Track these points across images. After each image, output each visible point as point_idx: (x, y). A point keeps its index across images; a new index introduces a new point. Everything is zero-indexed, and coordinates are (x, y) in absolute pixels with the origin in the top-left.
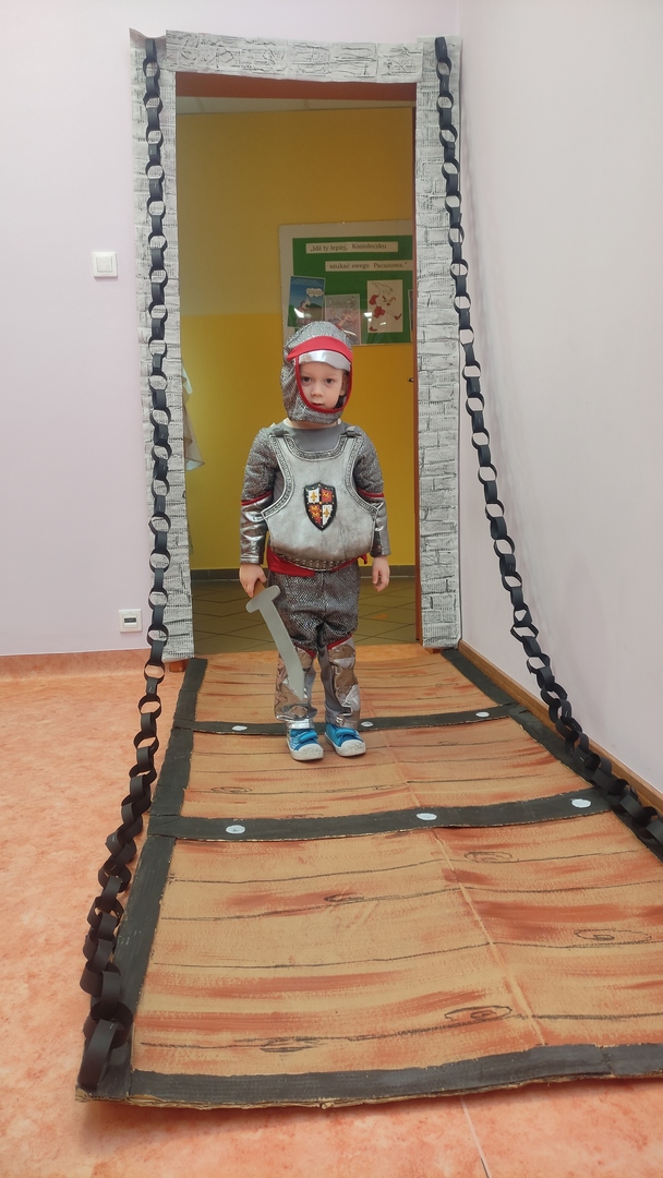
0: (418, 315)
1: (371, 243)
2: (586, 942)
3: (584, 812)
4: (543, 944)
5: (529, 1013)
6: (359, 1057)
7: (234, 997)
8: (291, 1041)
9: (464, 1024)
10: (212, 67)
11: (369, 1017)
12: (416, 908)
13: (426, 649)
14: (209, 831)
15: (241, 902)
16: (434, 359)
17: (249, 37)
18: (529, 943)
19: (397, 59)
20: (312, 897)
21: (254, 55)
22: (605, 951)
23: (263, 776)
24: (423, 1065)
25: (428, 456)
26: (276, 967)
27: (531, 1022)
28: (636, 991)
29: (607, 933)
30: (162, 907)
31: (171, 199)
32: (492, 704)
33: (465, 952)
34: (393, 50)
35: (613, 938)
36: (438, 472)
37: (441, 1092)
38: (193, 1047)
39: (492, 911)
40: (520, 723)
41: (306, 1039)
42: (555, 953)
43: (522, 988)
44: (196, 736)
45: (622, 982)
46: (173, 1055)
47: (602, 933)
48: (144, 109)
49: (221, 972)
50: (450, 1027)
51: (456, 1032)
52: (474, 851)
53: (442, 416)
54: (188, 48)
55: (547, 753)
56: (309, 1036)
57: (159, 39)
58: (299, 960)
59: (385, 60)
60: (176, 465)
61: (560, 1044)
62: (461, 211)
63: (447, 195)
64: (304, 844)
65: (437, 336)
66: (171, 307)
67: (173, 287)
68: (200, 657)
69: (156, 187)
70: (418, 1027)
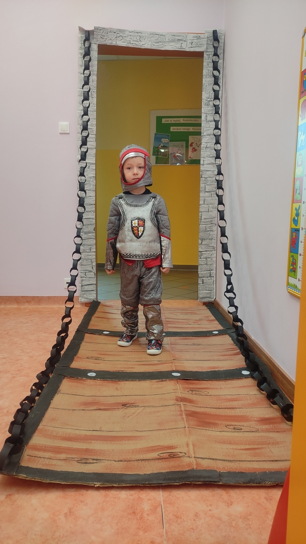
0: (202, 153)
1: (191, 119)
2: (229, 430)
3: (246, 377)
4: (210, 429)
5: (193, 456)
6: (117, 468)
7: (72, 441)
8: (90, 460)
9: (165, 458)
10: (113, 42)
11: (126, 453)
12: (160, 411)
14: (80, 374)
15: (86, 404)
16: (208, 173)
17: (131, 29)
18: (204, 428)
19: (195, 41)
20: (118, 404)
21: (132, 38)
22: (236, 434)
23: (112, 353)
24: (142, 473)
25: (204, 216)
26: (93, 431)
27: (193, 460)
28: (244, 451)
29: (240, 427)
30: (51, 403)
31: (93, 100)
32: (221, 328)
33: (174, 430)
34: (194, 37)
35: (242, 429)
36: (208, 223)
37: (146, 484)
38: (49, 458)
39: (191, 414)
40: (230, 337)
41: (97, 460)
42: (213, 433)
43: (193, 446)
44: (86, 335)
45: (239, 447)
46: (39, 461)
47: (238, 427)
48: (83, 61)
49: (69, 431)
50: (158, 459)
51: (160, 461)
52: (192, 390)
53: (211, 198)
54: (103, 34)
55: (239, 350)
56: (98, 458)
57: (91, 31)
58: (103, 429)
59: (190, 41)
60: (89, 215)
61: (203, 469)
62: (220, 106)
63: (214, 99)
64: (120, 382)
65: (209, 162)
66: (91, 147)
67: (93, 138)
69: (86, 95)
70: (145, 458)
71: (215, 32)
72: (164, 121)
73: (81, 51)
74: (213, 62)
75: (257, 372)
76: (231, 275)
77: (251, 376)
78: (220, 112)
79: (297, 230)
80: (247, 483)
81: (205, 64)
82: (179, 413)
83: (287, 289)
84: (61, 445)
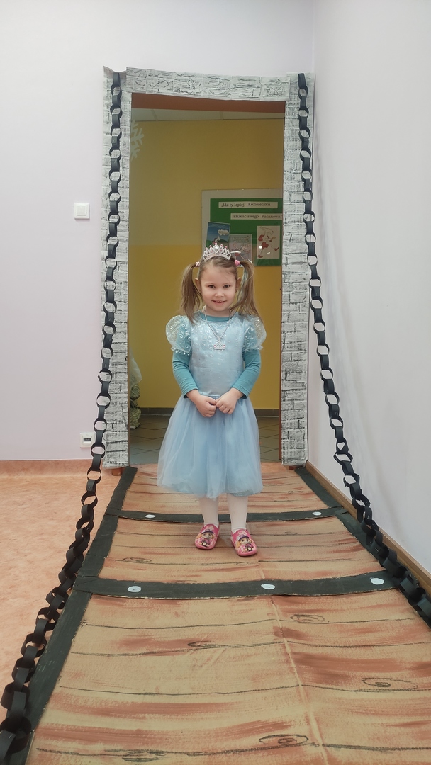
0: (283, 247)
1: (260, 203)
2: (369, 687)
3: (379, 588)
4: (338, 687)
5: (321, 743)
7: (111, 716)
8: (146, 753)
9: (272, 748)
10: (155, 90)
11: (205, 738)
12: (251, 655)
13: (285, 466)
14: (116, 589)
15: (130, 643)
16: (293, 275)
17: (179, 72)
18: (328, 686)
19: (273, 87)
20: (180, 642)
21: (182, 83)
22: (382, 696)
23: (160, 551)
25: (288, 338)
26: (145, 694)
27: (321, 750)
28: (402, 729)
29: (386, 681)
30: (73, 644)
31: (125, 171)
32: (324, 506)
33: (280, 691)
34: (271, 81)
35: (389, 685)
36: (294, 349)
38: (73, 754)
39: (305, 661)
40: (342, 521)
41: (157, 752)
42: (346, 695)
43: (318, 722)
44: (121, 521)
45: (393, 720)
46: (59, 759)
47: (382, 681)
48: (111, 115)
49: (106, 696)
50: (262, 749)
51: (266, 754)
52: (298, 614)
53: (298, 312)
54: (140, 78)
55: (358, 543)
56: (159, 749)
57: (122, 73)
58: (162, 690)
59: (266, 87)
60: (120, 339)
62: (312, 181)
63: (303, 171)
64: (180, 602)
65: (297, 260)
66: (122, 238)
67: (124, 226)
68: (133, 466)
69: (116, 163)
70: (238, 748)
71: (301, 77)
72: (221, 205)
73: (107, 102)
74: (300, 118)
76: (342, 427)
77: (387, 587)
81: (286, 121)
82: (283, 658)
84: (93, 726)
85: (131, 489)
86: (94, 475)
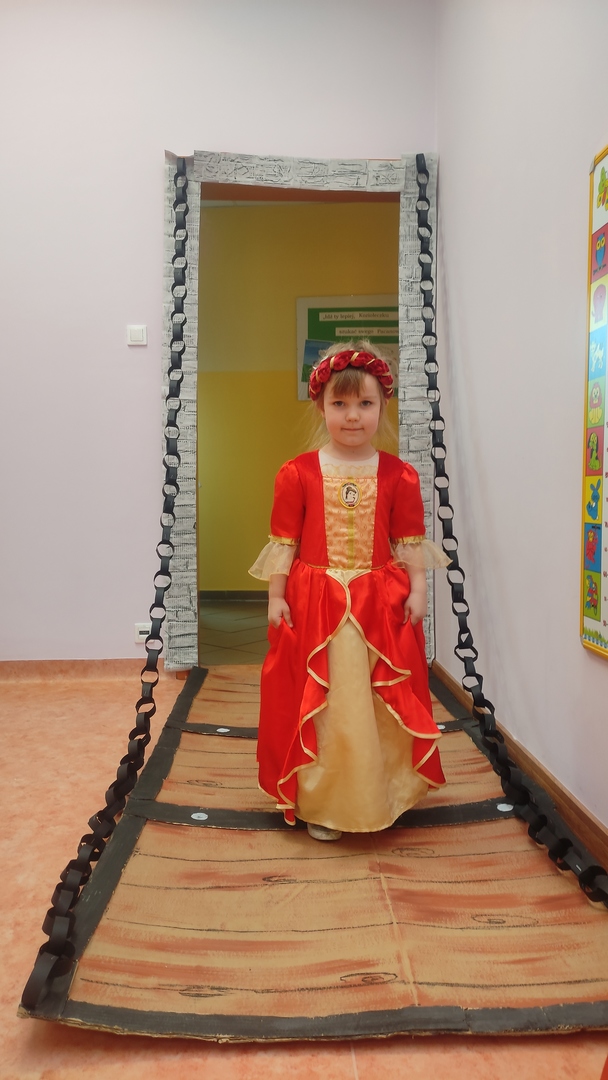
0: (400, 378)
1: (375, 313)
2: (479, 924)
3: (506, 815)
4: (440, 925)
5: (411, 980)
6: (260, 1006)
7: (167, 951)
8: (206, 989)
9: (355, 986)
10: (230, 178)
11: (276, 975)
12: (339, 891)
14: (177, 816)
15: (191, 876)
16: (413, 415)
17: (262, 154)
18: (429, 924)
19: (384, 173)
20: (254, 876)
21: (265, 169)
22: (494, 933)
23: (234, 772)
24: (311, 1015)
26: (209, 930)
27: (411, 988)
28: (512, 966)
29: (500, 917)
30: (123, 874)
31: (193, 283)
32: (449, 717)
33: (370, 929)
34: (381, 166)
35: (504, 922)
37: (321, 1037)
38: (124, 986)
39: (402, 897)
40: (470, 736)
41: (219, 989)
42: (449, 933)
43: (411, 959)
44: (184, 735)
45: (502, 958)
46: (105, 991)
47: (496, 917)
48: (174, 213)
49: (161, 931)
50: (342, 987)
51: (347, 992)
52: (401, 847)
53: (419, 463)
54: (211, 164)
55: (488, 763)
56: (222, 986)
57: (188, 158)
58: (229, 927)
59: (374, 174)
60: (185, 500)
61: (431, 1005)
62: (434, 293)
63: (422, 280)
64: (256, 834)
65: (415, 395)
66: (189, 369)
67: (192, 354)
68: (202, 666)
69: (180, 274)
70: (315, 986)
71: (420, 159)
72: (322, 317)
73: (169, 195)
74: (418, 212)
75: (527, 807)
76: (468, 613)
77: (516, 814)
78: (433, 303)
79: (597, 528)
80: (522, 1030)
81: (402, 215)
82: (377, 895)
83: (581, 640)
84: (146, 959)
85: (200, 696)
86: (150, 677)
